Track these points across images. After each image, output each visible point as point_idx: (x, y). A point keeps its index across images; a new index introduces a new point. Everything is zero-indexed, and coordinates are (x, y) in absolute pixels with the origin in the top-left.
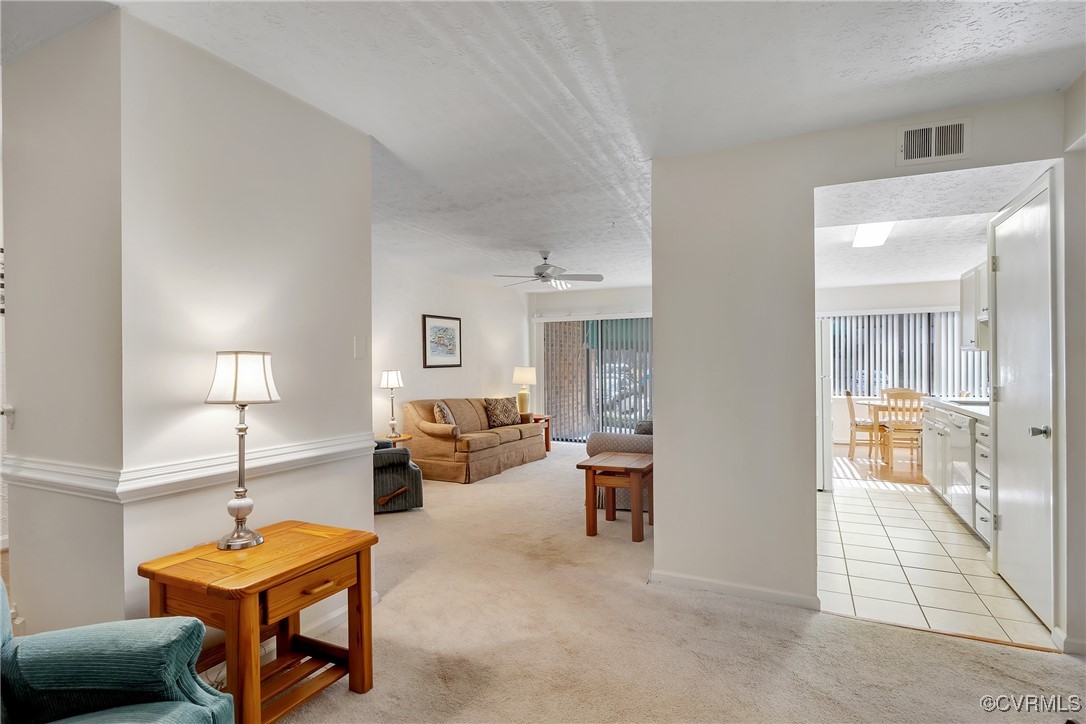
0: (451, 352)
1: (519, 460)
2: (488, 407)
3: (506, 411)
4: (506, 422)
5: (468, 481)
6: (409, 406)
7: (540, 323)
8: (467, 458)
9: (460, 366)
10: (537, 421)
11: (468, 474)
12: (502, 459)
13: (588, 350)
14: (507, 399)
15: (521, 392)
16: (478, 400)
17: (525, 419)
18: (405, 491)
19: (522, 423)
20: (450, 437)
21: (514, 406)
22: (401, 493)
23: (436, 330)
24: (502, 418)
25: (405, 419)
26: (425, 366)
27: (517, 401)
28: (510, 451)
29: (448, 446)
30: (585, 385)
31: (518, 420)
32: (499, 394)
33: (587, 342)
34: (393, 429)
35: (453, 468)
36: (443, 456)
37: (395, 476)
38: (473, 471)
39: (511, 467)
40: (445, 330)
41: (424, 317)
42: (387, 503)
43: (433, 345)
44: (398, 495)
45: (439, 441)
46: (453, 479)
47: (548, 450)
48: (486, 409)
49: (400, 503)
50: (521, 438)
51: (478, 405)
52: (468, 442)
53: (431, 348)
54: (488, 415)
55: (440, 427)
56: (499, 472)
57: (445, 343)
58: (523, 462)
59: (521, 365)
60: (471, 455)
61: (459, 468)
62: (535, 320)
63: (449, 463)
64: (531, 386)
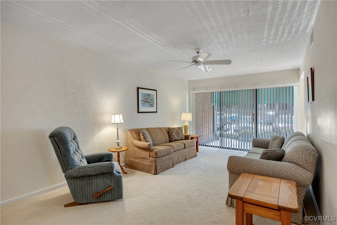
0: (152, 106)
1: (183, 159)
2: (169, 131)
3: (178, 134)
4: (178, 139)
5: (156, 173)
6: (129, 132)
7: (193, 94)
8: (156, 161)
9: (156, 112)
10: (192, 138)
11: (156, 170)
12: (175, 160)
13: (213, 106)
14: (178, 128)
15: (185, 124)
16: (165, 128)
17: (187, 138)
18: (111, 189)
19: (185, 140)
20: (147, 149)
21: (182, 131)
22: (109, 190)
23: (144, 95)
24: (176, 137)
25: (127, 138)
26: (138, 112)
27: (183, 129)
28: (179, 155)
29: (146, 154)
30: (212, 120)
31: (183, 138)
32: (175, 126)
33: (213, 103)
34: (118, 145)
35: (148, 166)
36: (144, 158)
37: (105, 180)
38: (159, 168)
39: (180, 162)
40: (149, 95)
41: (138, 88)
42: (100, 196)
43: (143, 102)
44: (107, 191)
45: (142, 151)
46: (149, 172)
47: (197, 151)
48: (168, 132)
49: (108, 196)
50: (185, 148)
51: (164, 131)
52: (156, 152)
53: (142, 103)
54: (169, 135)
55: (143, 144)
56: (173, 167)
57: (148, 101)
58: (186, 160)
59: (185, 112)
60: (158, 159)
61: (151, 166)
62: (192, 92)
63: (147, 163)
64: (190, 122)
